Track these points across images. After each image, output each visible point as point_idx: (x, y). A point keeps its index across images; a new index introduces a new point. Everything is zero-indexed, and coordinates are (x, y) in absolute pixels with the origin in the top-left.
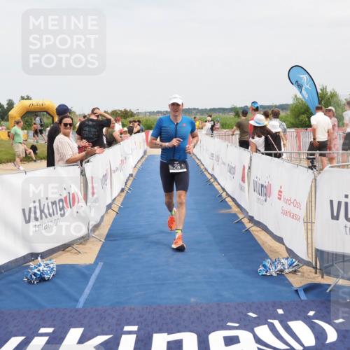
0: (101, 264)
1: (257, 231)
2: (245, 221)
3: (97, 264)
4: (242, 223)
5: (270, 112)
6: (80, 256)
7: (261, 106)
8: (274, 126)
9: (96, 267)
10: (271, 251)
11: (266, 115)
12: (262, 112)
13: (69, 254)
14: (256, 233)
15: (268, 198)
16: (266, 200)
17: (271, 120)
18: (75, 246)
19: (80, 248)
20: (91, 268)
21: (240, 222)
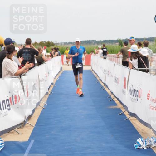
0: (33, 141)
1: (134, 120)
2: (126, 113)
3: (31, 141)
4: (124, 115)
5: (142, 43)
6: (19, 136)
7: (136, 39)
8: (144, 52)
9: (30, 143)
10: (143, 133)
11: (140, 45)
12: (137, 43)
13: (12, 134)
14: (134, 121)
15: (139, 98)
16: (137, 100)
17: (143, 47)
18: (16, 130)
19: (19, 131)
20: (26, 143)
21: (123, 114)
